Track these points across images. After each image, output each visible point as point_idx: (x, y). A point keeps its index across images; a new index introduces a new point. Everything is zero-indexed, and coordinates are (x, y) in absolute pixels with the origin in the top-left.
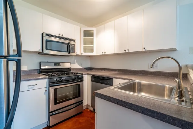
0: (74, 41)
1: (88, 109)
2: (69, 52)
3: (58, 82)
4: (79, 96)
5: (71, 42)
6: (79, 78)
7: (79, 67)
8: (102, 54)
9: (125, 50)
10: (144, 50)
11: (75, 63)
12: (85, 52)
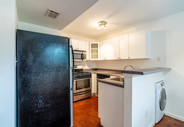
0: (85, 52)
1: (94, 96)
2: (82, 58)
3: (77, 77)
4: (89, 86)
5: (84, 53)
6: (89, 75)
7: (88, 68)
8: (104, 60)
9: (118, 58)
10: (129, 58)
11: (85, 66)
12: (92, 58)
